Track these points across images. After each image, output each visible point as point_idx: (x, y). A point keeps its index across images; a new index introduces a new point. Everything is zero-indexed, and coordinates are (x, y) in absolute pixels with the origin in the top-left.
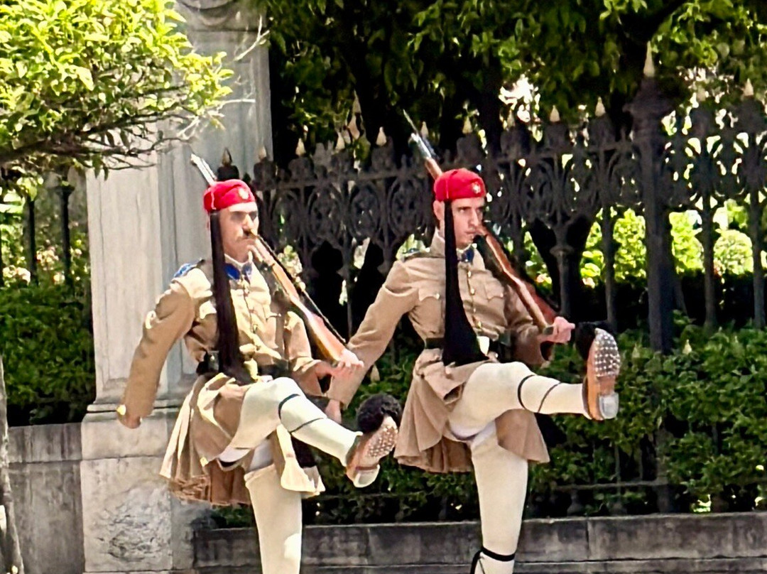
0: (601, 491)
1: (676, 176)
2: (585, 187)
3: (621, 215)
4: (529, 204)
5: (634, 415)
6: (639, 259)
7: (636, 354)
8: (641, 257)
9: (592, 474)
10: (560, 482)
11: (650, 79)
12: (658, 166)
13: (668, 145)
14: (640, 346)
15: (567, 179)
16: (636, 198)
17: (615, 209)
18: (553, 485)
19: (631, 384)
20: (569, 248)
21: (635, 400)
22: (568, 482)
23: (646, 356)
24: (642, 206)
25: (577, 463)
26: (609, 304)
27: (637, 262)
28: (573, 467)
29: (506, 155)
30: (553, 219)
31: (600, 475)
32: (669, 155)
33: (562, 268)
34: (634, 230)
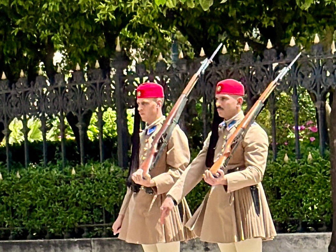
0: (97, 227)
1: (129, 94)
2: (91, 98)
3: (106, 110)
4: (67, 105)
5: (111, 195)
6: (109, 129)
7: (112, 169)
8: (110, 128)
9: (93, 220)
10: (79, 223)
11: (118, 52)
12: (122, 89)
13: (126, 81)
14: (114, 166)
15: (83, 95)
16: (112, 103)
17: (104, 107)
18: (77, 224)
19: (109, 181)
20: (84, 124)
21: (112, 189)
22: (82, 223)
23: (116, 169)
24: (115, 106)
25: (87, 215)
26: (101, 148)
27: (108, 131)
28: (85, 217)
29: (57, 84)
30: (77, 112)
31: (96, 220)
32: (127, 85)
33: (81, 132)
34: (107, 117)
